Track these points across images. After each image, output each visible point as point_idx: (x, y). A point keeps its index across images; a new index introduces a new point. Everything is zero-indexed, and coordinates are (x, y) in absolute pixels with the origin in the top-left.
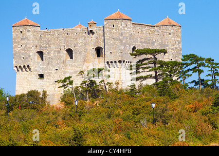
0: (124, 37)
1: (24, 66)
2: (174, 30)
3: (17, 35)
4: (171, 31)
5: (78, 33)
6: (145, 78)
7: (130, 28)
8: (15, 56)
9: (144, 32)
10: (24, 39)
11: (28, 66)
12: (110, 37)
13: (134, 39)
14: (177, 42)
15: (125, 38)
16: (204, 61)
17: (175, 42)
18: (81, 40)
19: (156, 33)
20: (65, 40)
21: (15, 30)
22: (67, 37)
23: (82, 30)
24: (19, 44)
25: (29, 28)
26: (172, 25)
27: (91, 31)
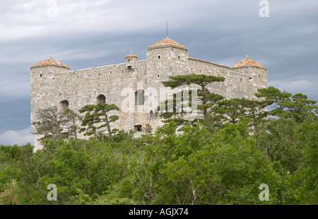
2: (256, 73)
3: (36, 79)
4: (252, 74)
7: (185, 62)
8: (33, 109)
9: (210, 71)
10: (44, 84)
12: (154, 74)
18: (116, 82)
20: (96, 82)
21: (34, 73)
22: (98, 79)
23: (119, 67)
24: (37, 93)
25: (50, 69)
26: (254, 66)
27: (130, 67)
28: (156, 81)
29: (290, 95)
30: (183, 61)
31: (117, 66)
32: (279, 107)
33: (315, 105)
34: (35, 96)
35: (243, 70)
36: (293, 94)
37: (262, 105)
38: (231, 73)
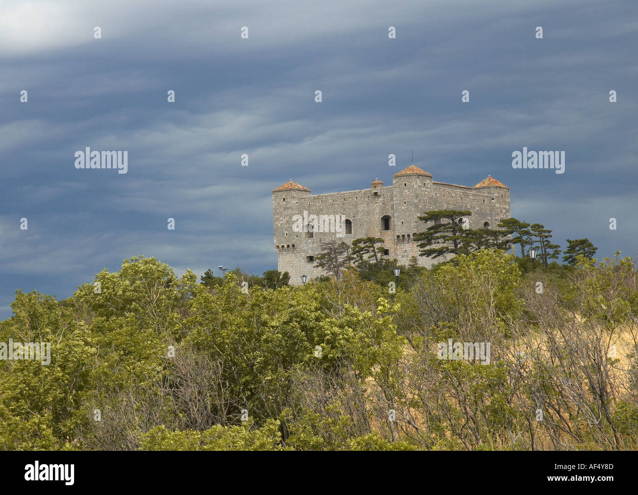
0: (420, 201)
1: (288, 246)
2: (498, 193)
3: (279, 203)
4: (495, 195)
5: (359, 198)
6: (440, 252)
7: (430, 189)
8: (276, 233)
9: (453, 195)
10: (288, 208)
11: (293, 246)
12: (401, 201)
13: (437, 204)
14: (504, 211)
15: (422, 201)
16: (529, 228)
17: (501, 210)
18: (362, 207)
19: (471, 198)
20: (341, 207)
21: (276, 197)
22: (344, 204)
23: (365, 193)
24: (281, 216)
25: (294, 194)
26: (496, 187)
27: (376, 194)
28: (403, 208)
29: (529, 225)
30: (428, 188)
31: (363, 191)
32: (519, 235)
33: (550, 234)
34: (278, 219)
35: (485, 191)
36: (531, 224)
37: (504, 234)
38: (474, 195)
